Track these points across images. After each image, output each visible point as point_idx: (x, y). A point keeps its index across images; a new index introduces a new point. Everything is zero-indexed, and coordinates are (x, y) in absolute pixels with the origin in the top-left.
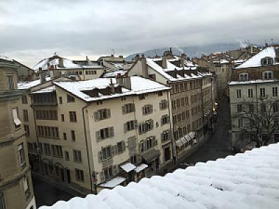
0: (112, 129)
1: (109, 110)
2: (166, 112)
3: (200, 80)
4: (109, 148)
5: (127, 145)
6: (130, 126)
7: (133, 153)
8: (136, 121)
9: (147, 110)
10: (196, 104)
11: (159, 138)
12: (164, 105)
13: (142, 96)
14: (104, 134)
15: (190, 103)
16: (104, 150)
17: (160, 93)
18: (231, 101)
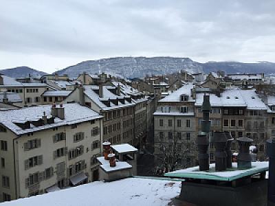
0: (41, 157)
1: (40, 140)
2: (97, 138)
3: (133, 107)
4: (36, 174)
5: (55, 170)
6: (59, 153)
7: (61, 177)
8: (66, 148)
9: (78, 137)
10: (127, 128)
11: (88, 162)
12: (95, 132)
13: (74, 126)
14: (33, 162)
15: (122, 127)
16: (31, 176)
17: (93, 122)
18: (155, 128)
